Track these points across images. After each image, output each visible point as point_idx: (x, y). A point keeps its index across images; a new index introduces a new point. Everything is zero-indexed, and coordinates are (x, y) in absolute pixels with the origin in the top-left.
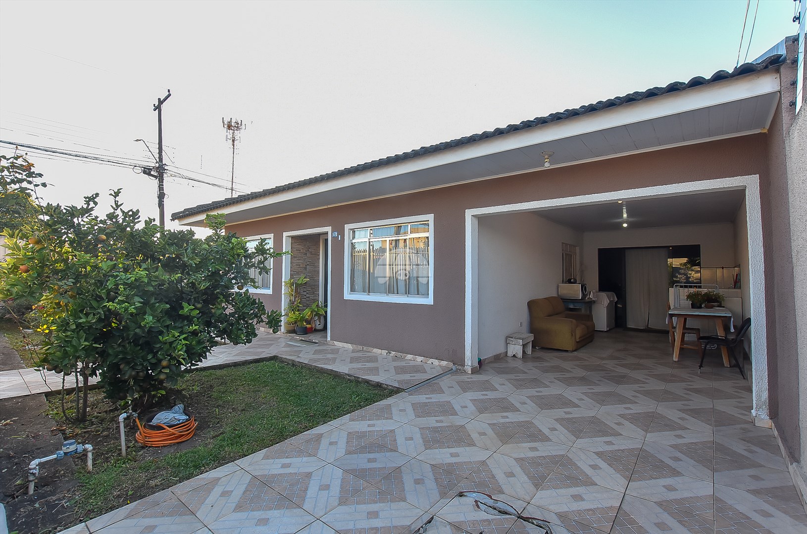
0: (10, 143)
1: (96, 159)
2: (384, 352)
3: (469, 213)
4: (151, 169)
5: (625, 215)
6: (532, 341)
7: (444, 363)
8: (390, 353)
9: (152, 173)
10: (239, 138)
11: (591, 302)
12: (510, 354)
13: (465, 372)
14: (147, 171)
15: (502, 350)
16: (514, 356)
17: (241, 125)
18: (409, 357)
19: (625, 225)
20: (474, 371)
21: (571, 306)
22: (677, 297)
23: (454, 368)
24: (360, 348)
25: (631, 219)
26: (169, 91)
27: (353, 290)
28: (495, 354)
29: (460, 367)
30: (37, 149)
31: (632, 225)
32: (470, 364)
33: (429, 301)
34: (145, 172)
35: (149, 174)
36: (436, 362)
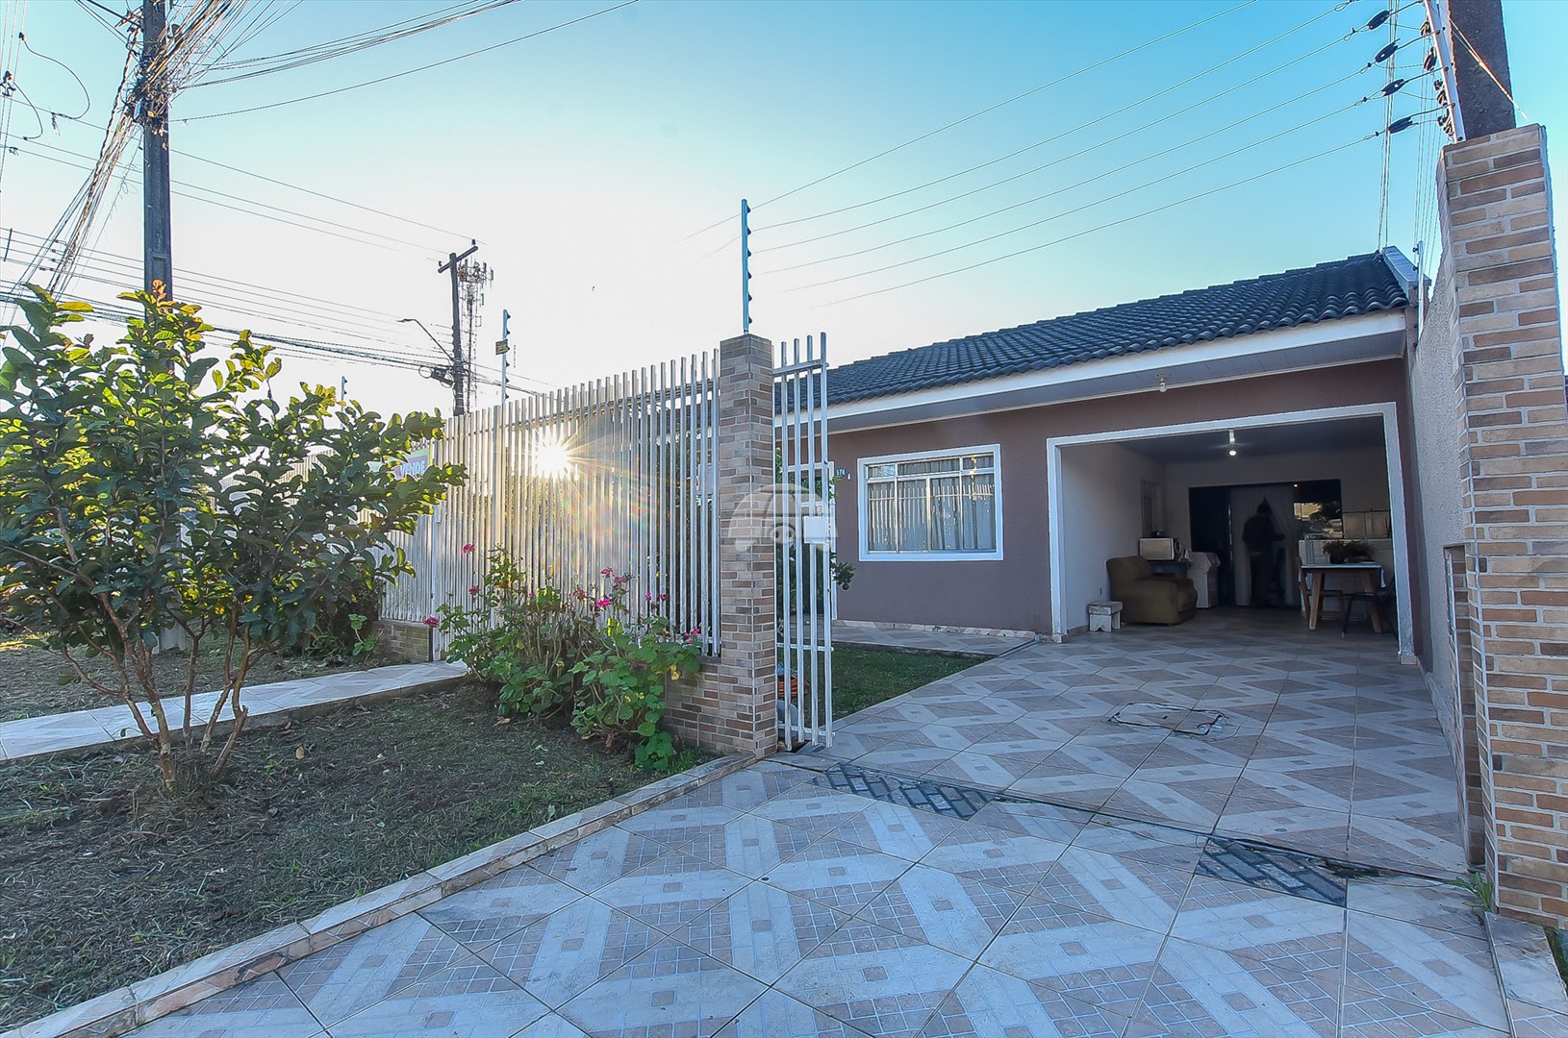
0: (231, 331)
1: (367, 355)
2: (929, 628)
3: (1052, 444)
4: (445, 371)
5: (1232, 440)
6: (1121, 611)
7: (1022, 633)
8: (939, 628)
9: (446, 377)
10: (479, 297)
11: (1185, 564)
12: (1093, 627)
13: (1053, 642)
14: (438, 374)
15: (1084, 623)
16: (1100, 630)
17: (485, 272)
18: (970, 630)
19: (1233, 453)
20: (1065, 640)
21: (1160, 570)
22: (1310, 550)
23: (1037, 638)
24: (889, 625)
25: (1240, 445)
26: (474, 242)
27: (871, 547)
28: (1077, 626)
29: (1045, 637)
30: (284, 342)
31: (1241, 452)
32: (1059, 631)
33: (998, 555)
34: (434, 375)
35: (442, 379)
36: (1010, 633)
